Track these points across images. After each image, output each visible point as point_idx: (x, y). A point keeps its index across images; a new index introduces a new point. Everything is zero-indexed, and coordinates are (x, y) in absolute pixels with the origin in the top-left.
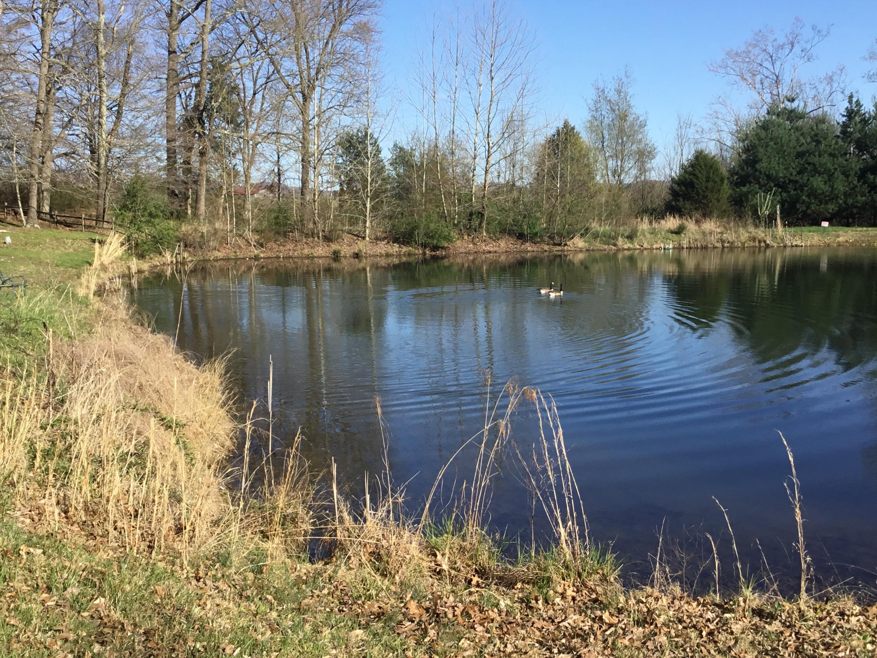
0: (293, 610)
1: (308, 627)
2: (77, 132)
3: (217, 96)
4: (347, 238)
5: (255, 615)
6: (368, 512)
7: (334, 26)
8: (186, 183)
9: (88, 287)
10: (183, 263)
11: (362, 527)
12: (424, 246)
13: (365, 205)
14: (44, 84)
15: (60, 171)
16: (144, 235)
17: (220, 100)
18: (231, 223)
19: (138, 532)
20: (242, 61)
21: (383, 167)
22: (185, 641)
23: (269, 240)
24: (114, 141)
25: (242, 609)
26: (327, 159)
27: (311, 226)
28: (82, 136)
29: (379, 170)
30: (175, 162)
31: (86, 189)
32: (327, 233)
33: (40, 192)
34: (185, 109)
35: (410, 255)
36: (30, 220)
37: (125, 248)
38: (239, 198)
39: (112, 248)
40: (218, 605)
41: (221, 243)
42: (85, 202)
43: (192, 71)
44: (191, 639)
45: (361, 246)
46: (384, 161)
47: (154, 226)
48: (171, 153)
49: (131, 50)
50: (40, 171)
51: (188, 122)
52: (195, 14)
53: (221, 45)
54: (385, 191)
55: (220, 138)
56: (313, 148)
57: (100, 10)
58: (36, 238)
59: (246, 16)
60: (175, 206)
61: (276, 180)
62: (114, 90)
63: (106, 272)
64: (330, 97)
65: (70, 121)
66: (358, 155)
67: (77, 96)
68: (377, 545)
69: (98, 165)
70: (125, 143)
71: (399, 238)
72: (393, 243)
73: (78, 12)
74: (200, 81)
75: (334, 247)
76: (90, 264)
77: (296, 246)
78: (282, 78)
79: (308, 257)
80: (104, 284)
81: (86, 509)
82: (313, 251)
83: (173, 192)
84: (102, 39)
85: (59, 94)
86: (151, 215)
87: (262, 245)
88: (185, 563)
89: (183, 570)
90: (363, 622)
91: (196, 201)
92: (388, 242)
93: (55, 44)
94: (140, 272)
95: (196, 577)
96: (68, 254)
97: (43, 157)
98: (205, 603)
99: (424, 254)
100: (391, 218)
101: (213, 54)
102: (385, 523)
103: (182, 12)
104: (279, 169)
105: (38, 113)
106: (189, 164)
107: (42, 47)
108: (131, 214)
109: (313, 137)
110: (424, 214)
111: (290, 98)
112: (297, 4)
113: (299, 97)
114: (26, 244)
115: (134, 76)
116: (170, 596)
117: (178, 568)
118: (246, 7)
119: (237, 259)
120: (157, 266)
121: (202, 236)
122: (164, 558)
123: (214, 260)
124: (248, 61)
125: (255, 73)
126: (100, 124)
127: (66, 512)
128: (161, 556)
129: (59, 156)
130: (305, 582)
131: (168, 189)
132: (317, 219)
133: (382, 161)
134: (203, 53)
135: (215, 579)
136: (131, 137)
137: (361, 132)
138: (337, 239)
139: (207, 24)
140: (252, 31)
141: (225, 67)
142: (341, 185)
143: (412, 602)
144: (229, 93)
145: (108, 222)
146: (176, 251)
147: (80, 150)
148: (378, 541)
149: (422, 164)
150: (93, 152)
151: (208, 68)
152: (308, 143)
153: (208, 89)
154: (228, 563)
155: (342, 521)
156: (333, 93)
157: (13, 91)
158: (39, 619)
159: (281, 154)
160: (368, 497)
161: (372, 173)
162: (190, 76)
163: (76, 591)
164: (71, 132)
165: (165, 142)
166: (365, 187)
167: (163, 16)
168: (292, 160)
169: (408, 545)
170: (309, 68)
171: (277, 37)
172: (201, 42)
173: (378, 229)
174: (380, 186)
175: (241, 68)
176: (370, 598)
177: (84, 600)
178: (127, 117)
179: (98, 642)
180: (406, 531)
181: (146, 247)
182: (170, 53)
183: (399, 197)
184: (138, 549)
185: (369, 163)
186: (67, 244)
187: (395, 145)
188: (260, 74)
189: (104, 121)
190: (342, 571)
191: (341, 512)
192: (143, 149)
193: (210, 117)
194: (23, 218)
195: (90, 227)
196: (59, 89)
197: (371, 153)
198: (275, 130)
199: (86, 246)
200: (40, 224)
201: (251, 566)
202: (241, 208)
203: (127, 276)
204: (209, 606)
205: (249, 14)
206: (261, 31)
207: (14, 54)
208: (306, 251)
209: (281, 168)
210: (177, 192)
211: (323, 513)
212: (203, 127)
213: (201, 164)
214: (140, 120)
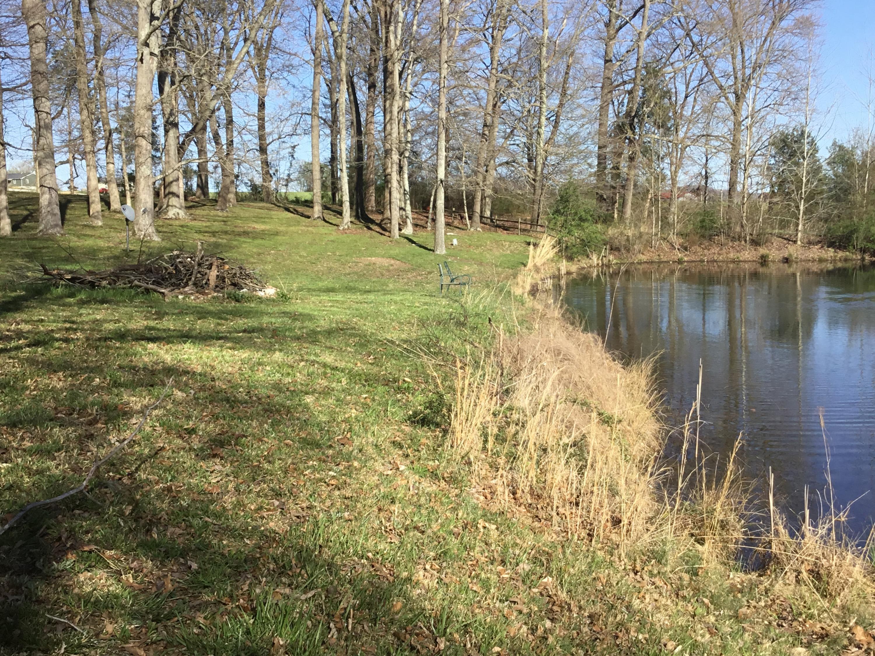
0: (730, 617)
1: (747, 636)
2: (517, 142)
3: (649, 102)
4: (776, 242)
5: (693, 616)
6: (807, 527)
7: (773, 23)
8: (614, 188)
9: (523, 287)
10: (608, 266)
11: (800, 543)
12: (863, 251)
13: (798, 207)
14: (491, 98)
15: (501, 178)
16: (573, 238)
17: (652, 105)
18: (657, 226)
19: (579, 520)
20: (676, 65)
21: (820, 168)
22: (628, 632)
23: (693, 243)
24: (551, 149)
25: (679, 608)
26: (759, 160)
27: (738, 229)
28: (521, 145)
29: (815, 170)
30: (605, 168)
31: (522, 195)
32: (754, 237)
33: (483, 198)
34: (617, 116)
35: (846, 260)
36: (474, 224)
37: (556, 250)
38: (665, 201)
39: (544, 250)
40: (656, 600)
41: (645, 246)
42: (522, 208)
43: (626, 78)
44: (633, 629)
45: (792, 250)
46: (821, 161)
47: (583, 230)
48: (602, 159)
49: (571, 61)
50: (485, 180)
51: (620, 128)
52: (632, 22)
53: (656, 50)
54: (821, 193)
55: (649, 142)
56: (744, 149)
57: (544, 25)
58: (478, 241)
59: (682, 20)
60: (603, 211)
61: (703, 183)
62: (552, 101)
63: (538, 272)
64: (766, 96)
65: (512, 132)
66: (792, 155)
67: (519, 108)
68: (816, 564)
69: (535, 172)
70: (560, 151)
71: (834, 242)
72: (828, 247)
73: (525, 28)
74: (633, 89)
75: (762, 251)
76: (525, 266)
77: (721, 249)
78: (715, 80)
79: (733, 261)
80: (537, 284)
81: (532, 494)
82: (738, 254)
83: (602, 196)
84: (544, 53)
85: (503, 107)
86: (581, 219)
87: (686, 249)
88: (623, 555)
89: (620, 561)
90: (805, 641)
91: (623, 205)
92: (822, 247)
93: (503, 60)
94: (568, 273)
95: (633, 570)
96: (505, 256)
97: (487, 166)
98: (643, 597)
99: (863, 259)
100: (826, 221)
101: (648, 60)
102: (825, 542)
103: (619, 21)
104: (706, 172)
105: (485, 125)
106: (618, 169)
107: (492, 63)
108: (563, 218)
109: (744, 137)
110: (865, 216)
111: (723, 99)
112: (735, 4)
113: (732, 97)
114: (470, 246)
115: (572, 86)
116: (611, 586)
117: (617, 559)
118: (682, 10)
119: (660, 262)
120: (584, 268)
121: (628, 240)
122: (603, 548)
123: (638, 263)
124: (682, 65)
125: (688, 76)
126: (539, 133)
127: (514, 493)
128: (600, 545)
129: (500, 165)
130: (741, 591)
131: (597, 193)
132: (745, 221)
133: (819, 161)
134: (638, 59)
135: (651, 574)
136: (566, 145)
137: (797, 131)
138: (766, 242)
139: (643, 31)
140: (688, 35)
141: (658, 72)
142: (772, 186)
143: (859, 628)
144: (662, 97)
145: (541, 226)
146: (603, 254)
147: (519, 158)
148: (817, 559)
149: (864, 162)
150: (530, 160)
151: (642, 75)
152: (740, 145)
153: (641, 95)
154: (663, 561)
155: (777, 533)
156: (769, 92)
157: (464, 105)
158: (496, 589)
159: (709, 156)
160: (807, 512)
161: (808, 173)
162: (624, 83)
163: (527, 568)
164: (512, 142)
165: (597, 148)
166: (799, 188)
167: (601, 26)
168: (721, 162)
169: (851, 568)
170: (744, 67)
171: (712, 39)
172: (636, 50)
173: (811, 233)
174: (816, 187)
175: (674, 72)
176: (811, 617)
177: (533, 577)
178: (563, 127)
179: (548, 618)
180: (849, 553)
181: (575, 250)
182: (606, 61)
183: (837, 199)
184: (579, 536)
185: (805, 163)
186: (505, 246)
187: (834, 144)
188: (692, 78)
189: (542, 130)
190: (778, 586)
191: (776, 524)
192: (576, 156)
193: (641, 122)
194: (468, 222)
195: (525, 230)
196: (503, 102)
197: (807, 153)
198: (705, 133)
199: (521, 249)
200: (482, 228)
201: (686, 567)
202: (667, 210)
203: (557, 277)
204: (647, 600)
205: (686, 17)
206: (696, 34)
207: (467, 72)
208: (732, 255)
209: (708, 171)
210: (605, 197)
211: (756, 523)
212: (634, 133)
213: (629, 168)
214: (575, 129)
